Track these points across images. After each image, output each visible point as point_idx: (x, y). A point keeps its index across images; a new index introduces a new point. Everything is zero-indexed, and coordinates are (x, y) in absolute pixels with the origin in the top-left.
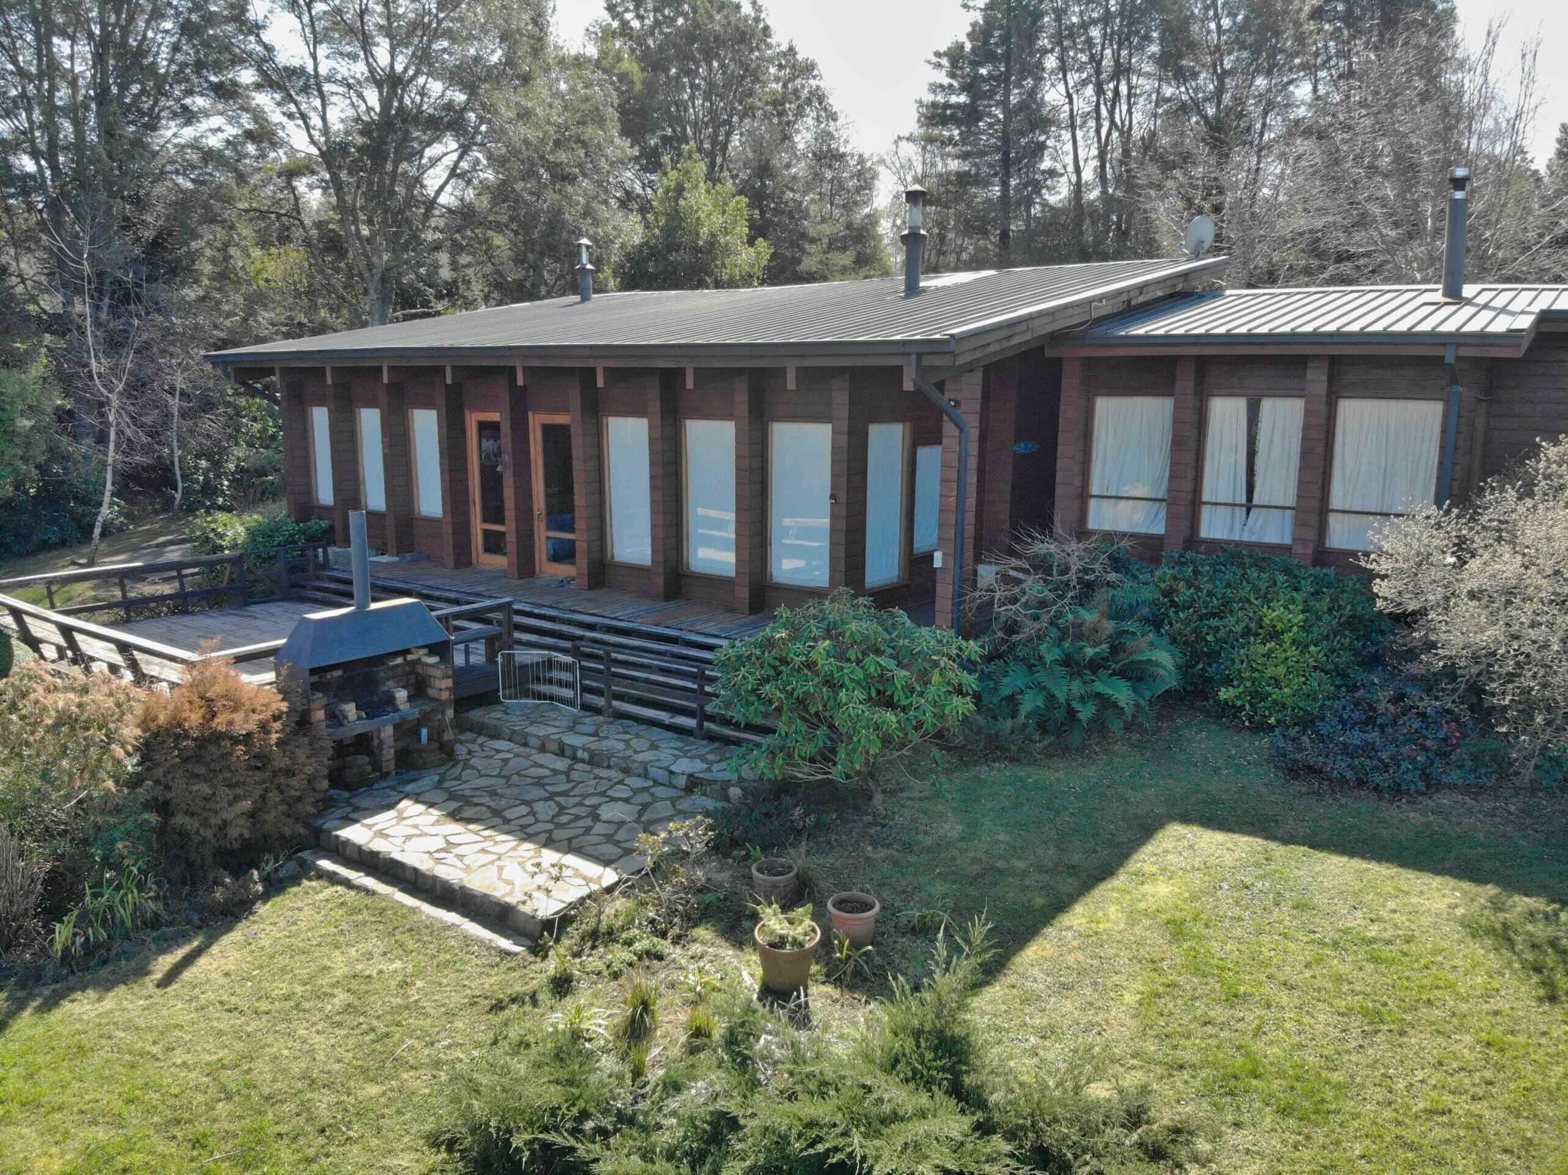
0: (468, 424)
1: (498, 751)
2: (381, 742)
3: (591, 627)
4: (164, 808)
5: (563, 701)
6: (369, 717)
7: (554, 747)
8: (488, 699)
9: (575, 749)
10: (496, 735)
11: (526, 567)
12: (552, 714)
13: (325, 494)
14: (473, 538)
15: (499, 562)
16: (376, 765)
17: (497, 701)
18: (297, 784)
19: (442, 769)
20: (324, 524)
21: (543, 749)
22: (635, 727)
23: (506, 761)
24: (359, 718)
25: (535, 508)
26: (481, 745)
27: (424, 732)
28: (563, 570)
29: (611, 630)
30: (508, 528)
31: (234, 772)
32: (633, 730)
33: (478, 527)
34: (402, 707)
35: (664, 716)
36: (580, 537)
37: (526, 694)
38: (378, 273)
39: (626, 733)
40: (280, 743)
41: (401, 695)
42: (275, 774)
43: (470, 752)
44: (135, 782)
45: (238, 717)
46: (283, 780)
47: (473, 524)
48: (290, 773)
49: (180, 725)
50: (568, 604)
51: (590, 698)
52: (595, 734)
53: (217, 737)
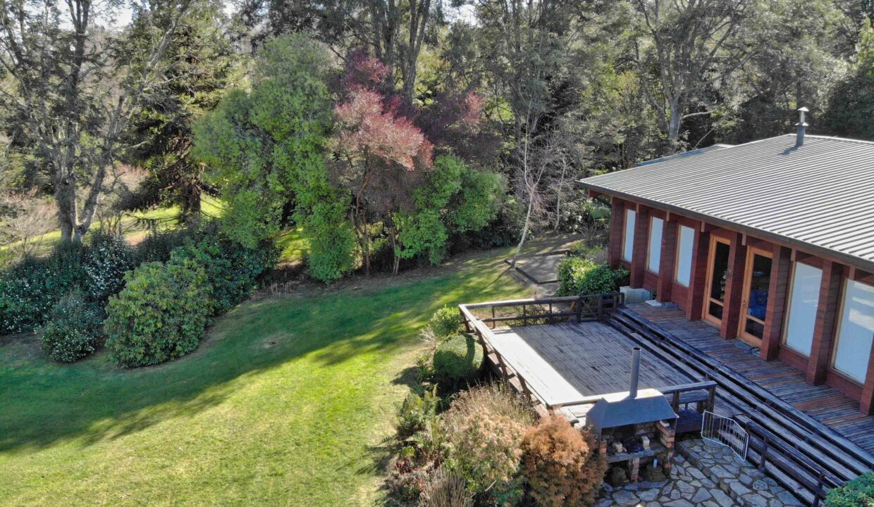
0: (711, 244)
1: (694, 478)
2: (632, 466)
3: (763, 400)
4: (527, 487)
5: (736, 449)
6: (629, 452)
7: (725, 488)
8: (695, 435)
9: (736, 495)
10: (694, 464)
11: (732, 332)
12: (728, 458)
13: (628, 254)
14: (704, 304)
15: (716, 322)
16: (628, 476)
17: (699, 437)
18: (588, 487)
19: (661, 485)
20: (625, 272)
21: (718, 486)
22: (776, 489)
23: (697, 489)
24: (623, 451)
25: (743, 299)
26: (685, 469)
27: (655, 461)
28: (753, 340)
29: (773, 406)
30: (725, 304)
31: (560, 479)
32: (774, 490)
33: (708, 299)
34: (646, 448)
35: (794, 485)
36: (767, 325)
37: (716, 435)
38: (677, 96)
39: (769, 491)
40: (582, 467)
41: (646, 442)
42: (578, 481)
43: (678, 474)
44: (516, 476)
45: (564, 454)
46: (581, 485)
47: (705, 298)
48: (585, 481)
49: (539, 452)
50: (751, 374)
51: (753, 453)
52: (749, 487)
53: (554, 463)
